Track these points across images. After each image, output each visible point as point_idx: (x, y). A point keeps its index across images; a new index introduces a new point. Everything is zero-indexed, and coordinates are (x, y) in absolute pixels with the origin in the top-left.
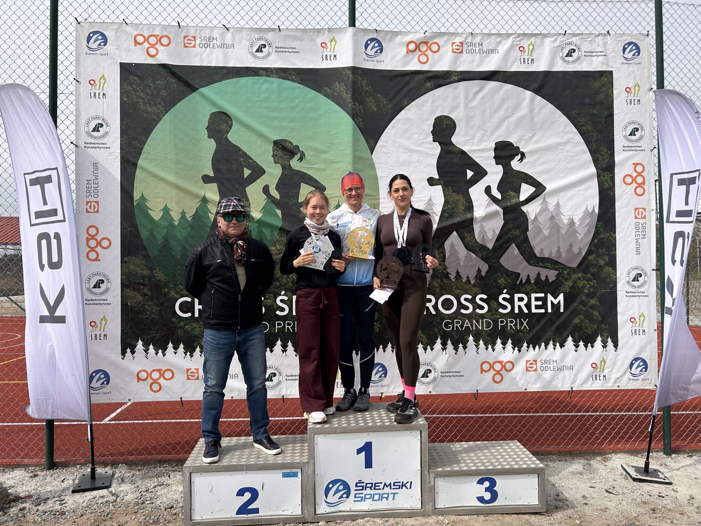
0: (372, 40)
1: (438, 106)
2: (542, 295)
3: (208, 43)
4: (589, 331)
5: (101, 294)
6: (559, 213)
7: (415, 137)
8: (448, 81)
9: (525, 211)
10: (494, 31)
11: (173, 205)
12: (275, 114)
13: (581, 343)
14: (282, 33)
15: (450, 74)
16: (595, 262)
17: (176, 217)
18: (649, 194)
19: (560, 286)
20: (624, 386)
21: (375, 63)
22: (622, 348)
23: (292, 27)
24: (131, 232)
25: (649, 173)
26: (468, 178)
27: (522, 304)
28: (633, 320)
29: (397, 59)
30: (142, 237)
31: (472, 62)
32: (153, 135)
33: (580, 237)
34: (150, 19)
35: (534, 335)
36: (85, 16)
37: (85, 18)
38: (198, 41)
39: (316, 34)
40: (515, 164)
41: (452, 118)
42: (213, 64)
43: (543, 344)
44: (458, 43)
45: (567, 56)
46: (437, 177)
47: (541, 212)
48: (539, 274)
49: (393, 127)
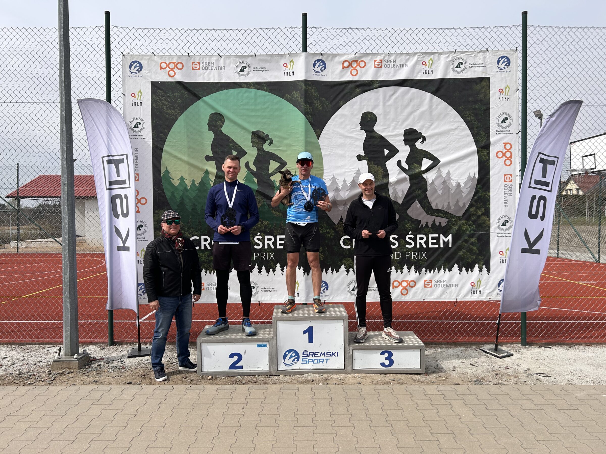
0: (318, 60)
1: (364, 105)
2: (437, 235)
3: (208, 66)
4: (470, 261)
5: (141, 234)
6: (450, 179)
7: (348, 127)
8: (371, 87)
9: (425, 177)
10: (405, 51)
11: (187, 175)
12: (253, 114)
13: (464, 269)
14: (257, 58)
15: (373, 83)
16: (475, 213)
17: (188, 183)
18: (515, 164)
19: (449, 229)
20: (494, 299)
21: (321, 76)
22: (493, 272)
23: (264, 53)
24: (159, 193)
25: (515, 149)
26: (385, 155)
27: (422, 242)
28: (501, 253)
29: (336, 73)
30: (167, 197)
31: (389, 73)
32: (172, 129)
33: (464, 195)
34: (170, 51)
35: (430, 263)
36: (129, 51)
37: (128, 52)
38: (201, 65)
39: (280, 57)
40: (419, 145)
41: (374, 113)
42: (211, 81)
43: (437, 269)
44: (378, 61)
45: (457, 67)
46: (363, 154)
47: (436, 178)
48: (434, 221)
49: (333, 120)
